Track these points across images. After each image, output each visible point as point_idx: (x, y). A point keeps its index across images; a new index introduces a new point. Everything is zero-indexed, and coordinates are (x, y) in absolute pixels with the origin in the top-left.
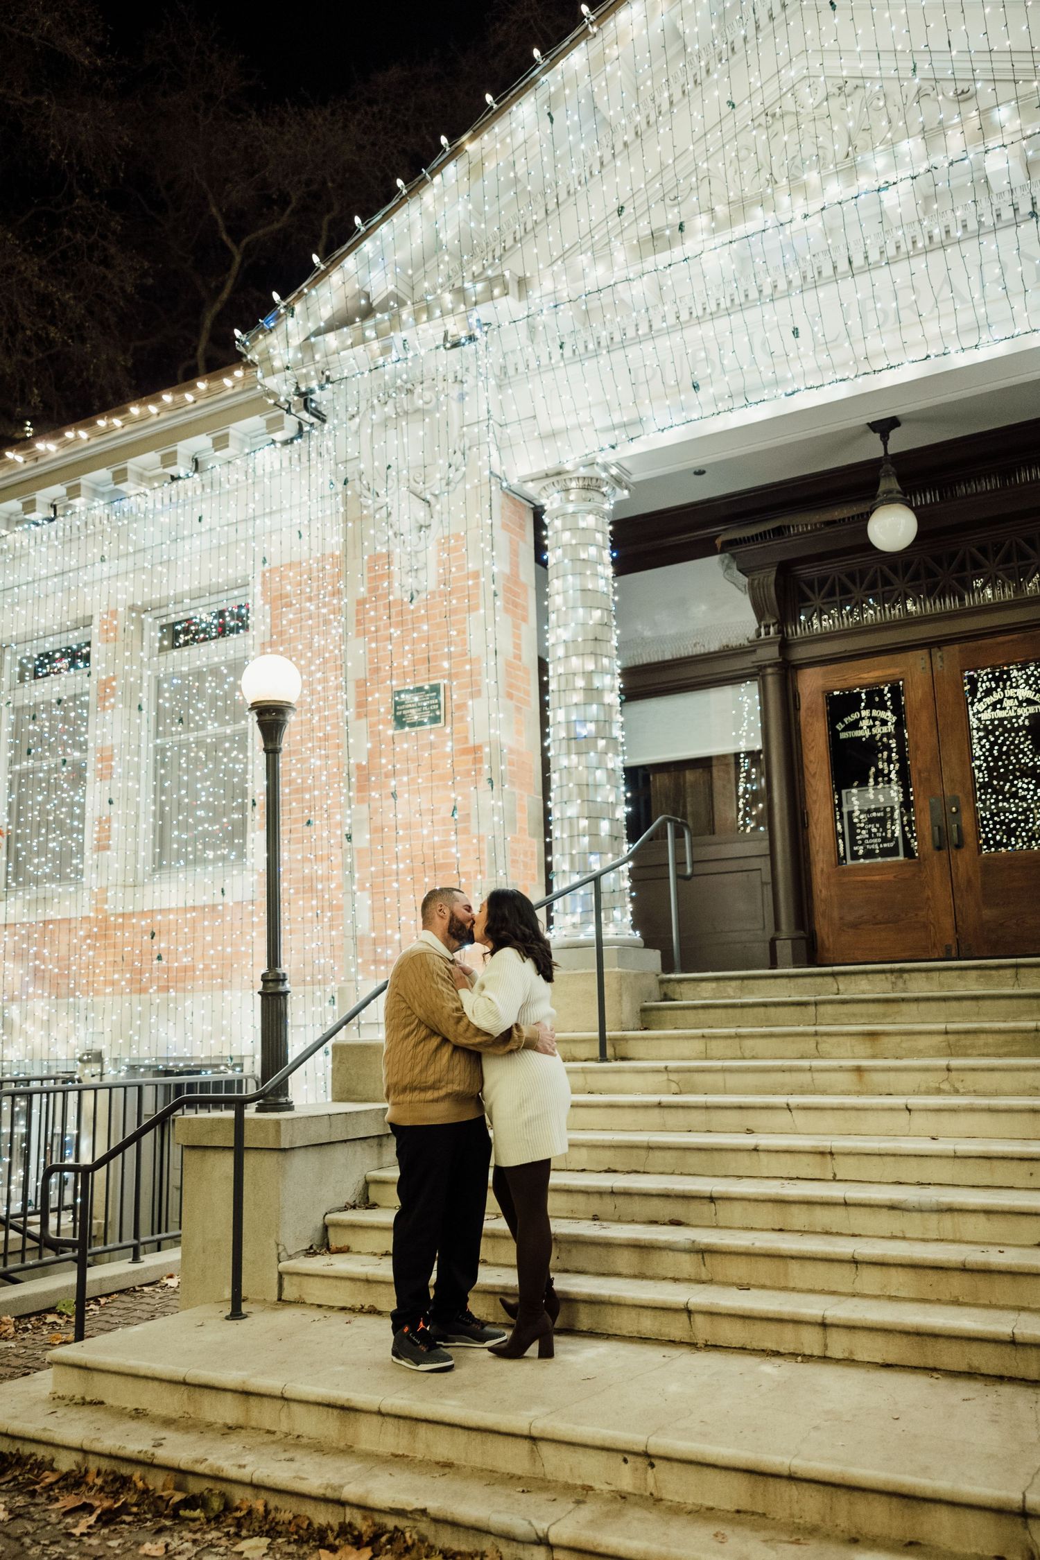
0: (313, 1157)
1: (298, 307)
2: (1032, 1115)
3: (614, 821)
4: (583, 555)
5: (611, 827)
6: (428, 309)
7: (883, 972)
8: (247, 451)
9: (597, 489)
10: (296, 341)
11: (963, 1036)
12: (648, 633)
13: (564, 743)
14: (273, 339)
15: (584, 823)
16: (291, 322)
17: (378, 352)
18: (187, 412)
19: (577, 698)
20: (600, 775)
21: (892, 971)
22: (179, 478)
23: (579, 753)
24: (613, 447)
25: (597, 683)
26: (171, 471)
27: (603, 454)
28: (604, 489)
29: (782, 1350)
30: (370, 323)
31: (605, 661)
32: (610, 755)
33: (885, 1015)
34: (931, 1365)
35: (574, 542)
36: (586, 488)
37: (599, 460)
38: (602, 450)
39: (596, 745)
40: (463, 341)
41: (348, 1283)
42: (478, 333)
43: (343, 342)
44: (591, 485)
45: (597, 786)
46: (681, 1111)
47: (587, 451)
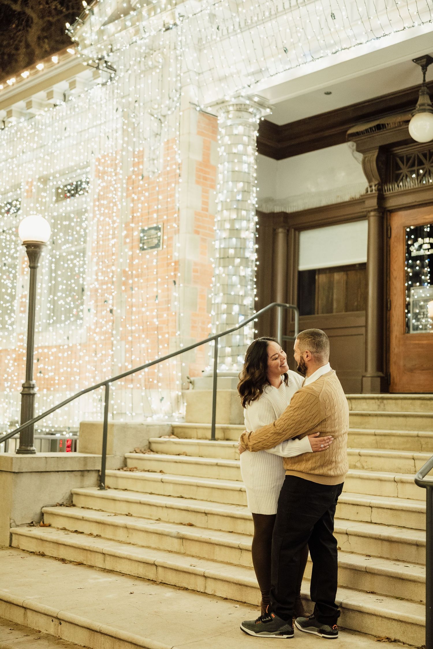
0: (35, 478)
1: (96, 9)
2: (379, 482)
3: (242, 306)
4: (235, 150)
5: (240, 309)
6: (154, 8)
7: (373, 398)
8: (86, 89)
9: (246, 110)
10: (96, 29)
11: (383, 437)
12: (313, 190)
13: (218, 260)
14: (86, 28)
15: (224, 307)
16: (93, 18)
17: (133, 34)
18: (56, 69)
19: (225, 235)
20: (235, 279)
21: (378, 398)
22: (57, 105)
23: (224, 267)
24: (249, 86)
25: (237, 226)
26: (52, 101)
27: (244, 90)
28: (251, 110)
29: (189, 588)
30: (128, 17)
31: (244, 213)
32: (242, 268)
33: (361, 424)
34: (244, 601)
35: (229, 143)
36: (239, 110)
37: (243, 94)
38: (244, 88)
39: (234, 262)
40: (171, 26)
41: (35, 540)
42: (178, 22)
43: (116, 29)
44: (241, 109)
45: (233, 286)
46: (227, 469)
47: (236, 89)
